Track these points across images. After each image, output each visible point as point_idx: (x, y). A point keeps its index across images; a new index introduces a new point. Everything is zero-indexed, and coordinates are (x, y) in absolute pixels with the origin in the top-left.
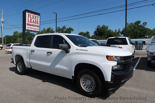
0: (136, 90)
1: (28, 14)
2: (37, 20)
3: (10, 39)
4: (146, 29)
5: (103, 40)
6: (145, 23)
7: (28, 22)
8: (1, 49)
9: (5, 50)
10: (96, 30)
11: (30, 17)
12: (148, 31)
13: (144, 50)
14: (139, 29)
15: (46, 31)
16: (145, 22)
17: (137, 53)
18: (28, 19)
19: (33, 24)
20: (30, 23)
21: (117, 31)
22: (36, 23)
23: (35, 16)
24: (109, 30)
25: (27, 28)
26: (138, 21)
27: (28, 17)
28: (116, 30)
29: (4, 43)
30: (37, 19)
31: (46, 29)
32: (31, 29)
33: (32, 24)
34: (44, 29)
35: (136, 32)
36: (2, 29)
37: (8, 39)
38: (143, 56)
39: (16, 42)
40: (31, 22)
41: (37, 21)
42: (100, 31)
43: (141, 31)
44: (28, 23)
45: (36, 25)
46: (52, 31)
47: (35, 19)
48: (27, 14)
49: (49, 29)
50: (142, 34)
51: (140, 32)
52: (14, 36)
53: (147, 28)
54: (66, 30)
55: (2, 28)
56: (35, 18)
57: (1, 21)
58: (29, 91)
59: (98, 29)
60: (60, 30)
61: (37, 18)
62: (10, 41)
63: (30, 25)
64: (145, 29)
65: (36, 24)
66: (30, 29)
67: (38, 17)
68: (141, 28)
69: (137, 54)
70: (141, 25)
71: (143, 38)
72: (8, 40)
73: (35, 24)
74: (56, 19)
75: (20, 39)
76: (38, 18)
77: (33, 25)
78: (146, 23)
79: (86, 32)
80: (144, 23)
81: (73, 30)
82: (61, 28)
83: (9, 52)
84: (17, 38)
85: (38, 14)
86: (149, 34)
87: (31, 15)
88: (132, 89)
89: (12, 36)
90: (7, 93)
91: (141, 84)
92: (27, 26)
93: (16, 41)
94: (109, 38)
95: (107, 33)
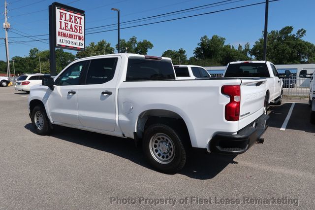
0: (291, 172)
1: (61, 13)
2: (78, 25)
3: (23, 65)
4: (303, 44)
5: (213, 66)
6: (302, 32)
7: (61, 28)
8: (7, 86)
9: (15, 86)
10: (199, 46)
11: (63, 18)
12: (308, 49)
13: (298, 89)
14: (288, 44)
15: (96, 48)
16: (302, 30)
17: (287, 94)
18: (61, 22)
19: (71, 33)
20: (64, 31)
21: (244, 48)
22: (76, 31)
23: (75, 17)
24: (227, 46)
25: (58, 43)
26: (288, 27)
27: (61, 19)
28: (240, 47)
29: (12, 72)
30: (79, 23)
31: (96, 44)
32: (67, 45)
33: (69, 32)
34: (92, 44)
35: (283, 51)
36: (7, 44)
37: (20, 65)
38: (299, 101)
39: (35, 70)
40: (67, 29)
41: (80, 27)
42: (206, 47)
43: (294, 48)
44: (61, 31)
45: (77, 36)
46: (108, 48)
47: (75, 23)
48: (58, 11)
49: (101, 43)
50: (295, 54)
51: (290, 50)
52: (31, 58)
53: (306, 41)
54: (136, 45)
55: (7, 41)
56: (75, 20)
57: (4, 27)
58: (72, 173)
59: (202, 44)
60: (125, 45)
61: (78, 20)
62: (23, 68)
63: (64, 35)
64: (300, 45)
65: (78, 34)
66: (65, 44)
67: (81, 18)
68: (294, 43)
69: (287, 97)
70: (294, 35)
71: (297, 64)
72: (18, 67)
73: (74, 33)
74: (119, 24)
75: (43, 64)
76: (81, 21)
77: (70, 36)
78: (305, 32)
79: (178, 51)
80: (299, 31)
81: (151, 46)
82: (126, 42)
83: (23, 90)
84: (38, 62)
85: (82, 12)
86: (310, 55)
87: (66, 14)
88: (283, 170)
89: (26, 59)
90: (28, 177)
91: (302, 160)
92: (58, 38)
93: (35, 68)
94: (231, 63)
95: (222, 52)
